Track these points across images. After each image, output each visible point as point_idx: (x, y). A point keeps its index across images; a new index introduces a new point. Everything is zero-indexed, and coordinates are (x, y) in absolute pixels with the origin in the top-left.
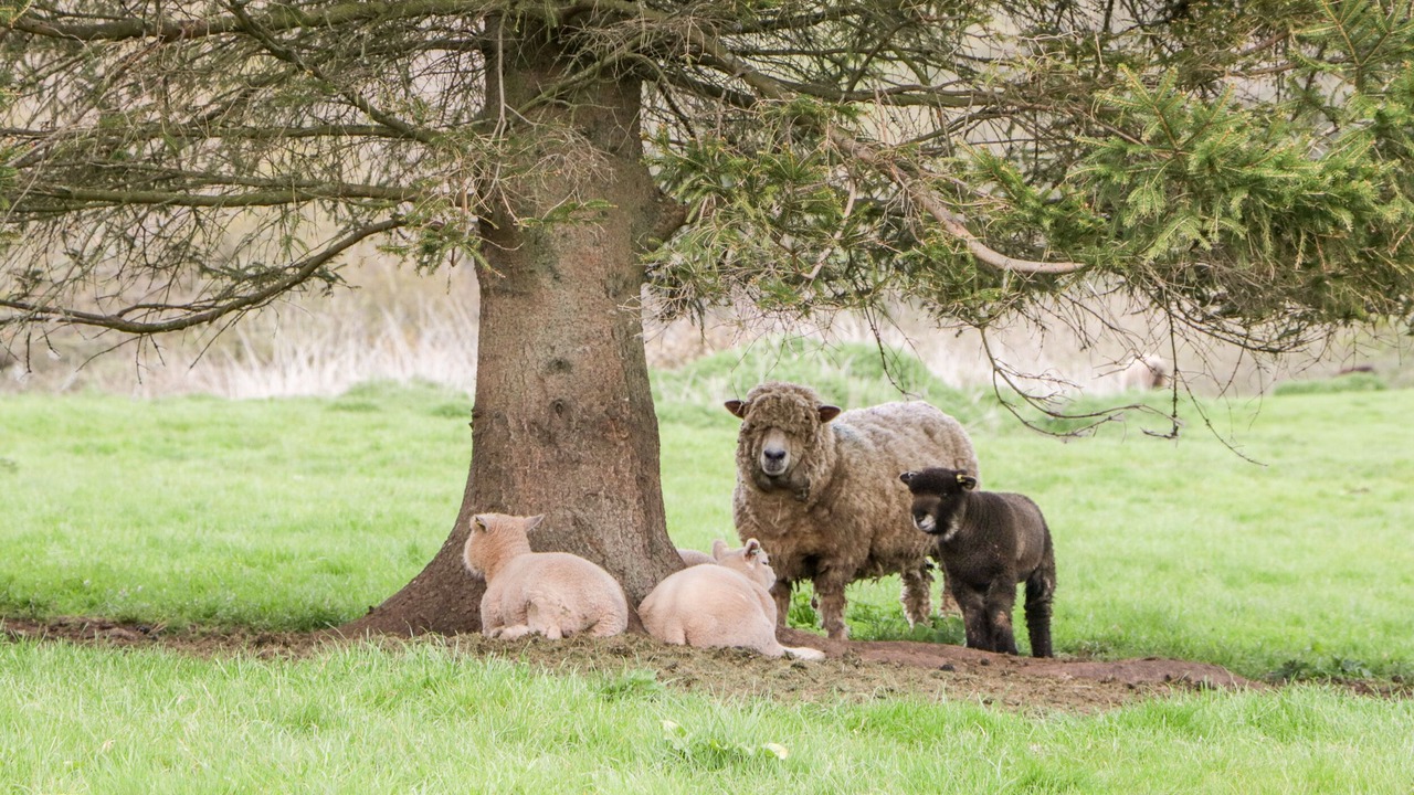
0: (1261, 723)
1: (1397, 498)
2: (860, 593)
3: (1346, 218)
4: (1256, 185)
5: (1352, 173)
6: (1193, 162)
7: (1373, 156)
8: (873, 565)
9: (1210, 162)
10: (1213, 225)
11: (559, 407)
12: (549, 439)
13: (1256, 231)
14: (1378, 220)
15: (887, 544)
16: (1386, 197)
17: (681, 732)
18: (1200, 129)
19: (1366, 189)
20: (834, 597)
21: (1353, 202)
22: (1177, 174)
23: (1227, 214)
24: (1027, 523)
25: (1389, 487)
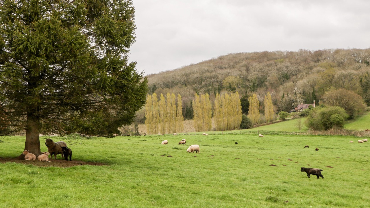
0: (81, 168)
1: (106, 145)
2: (58, 155)
3: (90, 129)
4: (83, 126)
5: (91, 125)
6: (79, 124)
7: (92, 124)
8: (59, 153)
9: (80, 124)
10: (80, 129)
11: (32, 142)
12: (31, 144)
13: (84, 130)
14: (93, 129)
15: (60, 152)
16: (93, 127)
17: (30, 171)
18: (79, 122)
19: (92, 127)
20: (55, 156)
21: (91, 128)
22: (77, 125)
23: (81, 128)
24: (70, 151)
25: (105, 144)
